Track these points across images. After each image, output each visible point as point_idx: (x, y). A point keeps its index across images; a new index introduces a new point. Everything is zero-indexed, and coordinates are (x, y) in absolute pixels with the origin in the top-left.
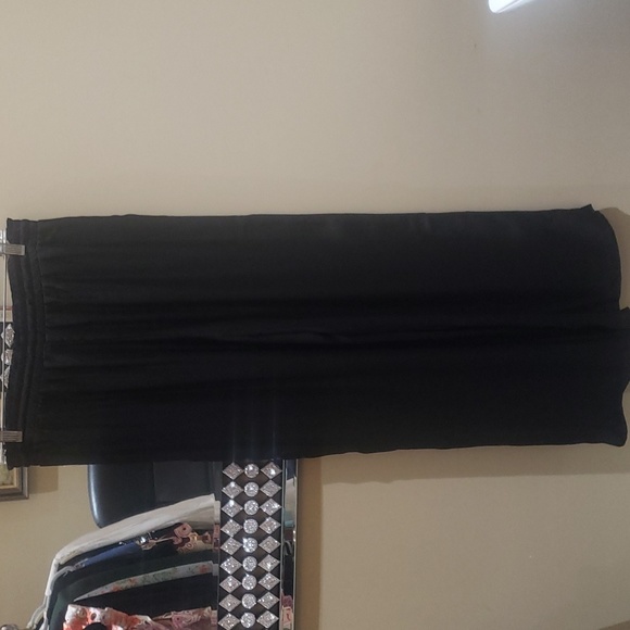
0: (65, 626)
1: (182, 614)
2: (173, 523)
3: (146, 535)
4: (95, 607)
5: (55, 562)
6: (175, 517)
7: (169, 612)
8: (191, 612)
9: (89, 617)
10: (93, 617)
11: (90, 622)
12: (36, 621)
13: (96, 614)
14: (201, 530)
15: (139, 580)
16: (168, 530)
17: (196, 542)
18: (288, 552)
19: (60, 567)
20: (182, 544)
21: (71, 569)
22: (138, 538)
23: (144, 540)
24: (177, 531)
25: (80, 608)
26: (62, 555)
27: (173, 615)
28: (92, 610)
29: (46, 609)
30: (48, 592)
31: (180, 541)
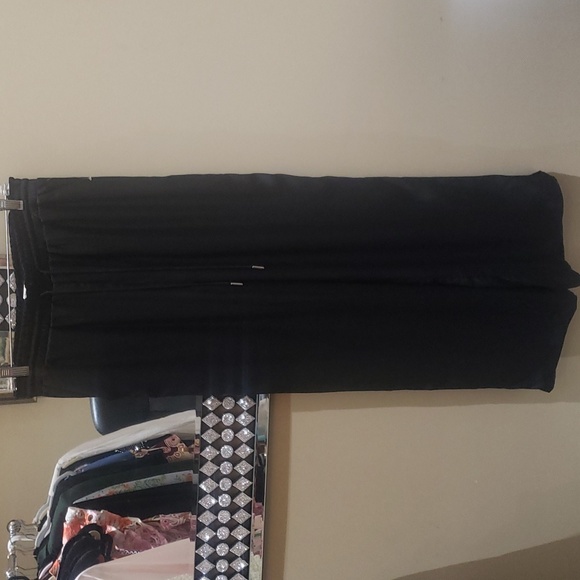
0: (65, 526)
1: (168, 517)
2: (163, 434)
3: (139, 444)
4: (93, 509)
5: (57, 466)
6: (164, 429)
7: (158, 514)
8: (177, 515)
9: (86, 518)
10: (90, 518)
11: (87, 522)
12: (41, 518)
13: (92, 515)
14: (188, 442)
15: (131, 485)
16: (158, 441)
17: (182, 452)
18: (261, 463)
19: (62, 471)
20: (171, 453)
21: (71, 473)
22: (132, 447)
23: (137, 449)
24: (167, 441)
25: (78, 510)
26: (64, 460)
27: (161, 518)
28: (90, 512)
29: (49, 507)
30: (51, 493)
31: (170, 450)
